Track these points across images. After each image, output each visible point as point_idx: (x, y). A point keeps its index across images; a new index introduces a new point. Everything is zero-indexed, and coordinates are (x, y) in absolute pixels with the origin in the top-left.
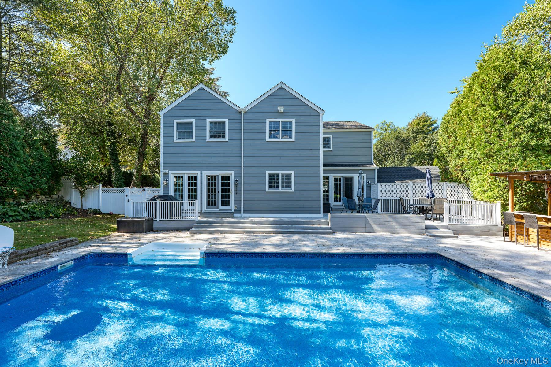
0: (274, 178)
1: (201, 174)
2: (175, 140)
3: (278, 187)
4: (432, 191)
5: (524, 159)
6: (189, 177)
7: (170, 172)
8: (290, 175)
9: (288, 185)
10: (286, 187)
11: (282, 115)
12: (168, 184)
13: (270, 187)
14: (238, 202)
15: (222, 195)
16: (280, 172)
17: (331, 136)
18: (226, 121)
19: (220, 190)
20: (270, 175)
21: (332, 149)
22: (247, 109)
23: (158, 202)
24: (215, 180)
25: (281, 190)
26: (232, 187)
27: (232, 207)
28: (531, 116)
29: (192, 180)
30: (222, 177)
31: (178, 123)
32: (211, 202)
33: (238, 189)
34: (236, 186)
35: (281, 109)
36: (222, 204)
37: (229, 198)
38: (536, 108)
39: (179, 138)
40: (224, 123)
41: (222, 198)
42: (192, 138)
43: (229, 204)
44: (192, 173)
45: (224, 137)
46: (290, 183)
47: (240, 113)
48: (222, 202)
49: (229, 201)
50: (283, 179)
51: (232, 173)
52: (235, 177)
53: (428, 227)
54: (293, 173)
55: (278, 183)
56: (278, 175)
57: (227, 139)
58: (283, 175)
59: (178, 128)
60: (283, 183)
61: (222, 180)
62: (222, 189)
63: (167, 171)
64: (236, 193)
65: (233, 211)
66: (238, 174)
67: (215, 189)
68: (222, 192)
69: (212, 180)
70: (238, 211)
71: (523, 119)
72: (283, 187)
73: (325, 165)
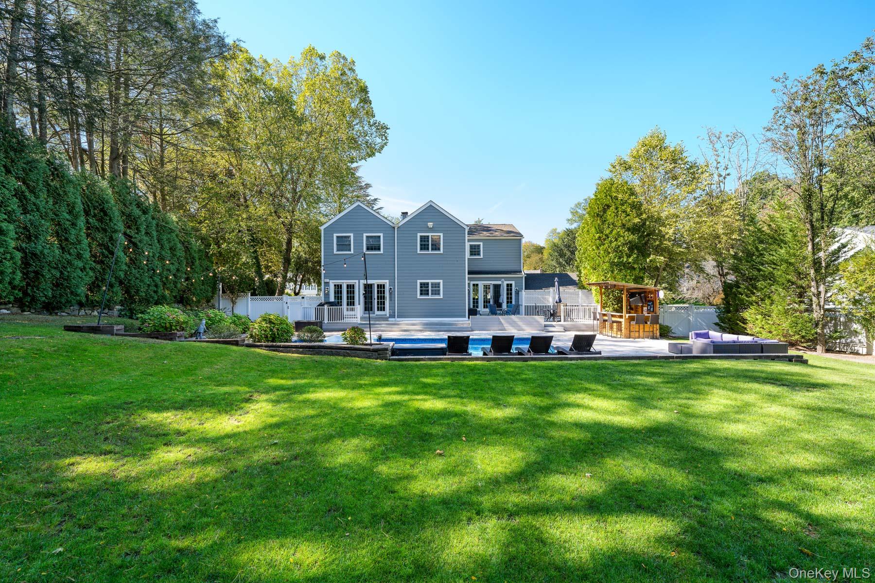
0: (424, 286)
1: (359, 282)
2: (335, 252)
3: (428, 294)
4: (559, 297)
5: (612, 272)
6: (348, 285)
7: (331, 281)
8: (439, 284)
9: (437, 292)
10: (436, 294)
11: (431, 230)
12: (329, 292)
13: (421, 294)
14: (392, 307)
15: (378, 302)
16: (430, 281)
17: (481, 244)
18: (381, 235)
19: (376, 297)
20: (421, 284)
21: (482, 257)
22: (400, 224)
23: (326, 307)
24: (371, 288)
25: (430, 297)
26: (387, 295)
27: (387, 312)
28: (616, 240)
29: (351, 287)
30: (378, 285)
31: (338, 237)
32: (368, 308)
33: (393, 296)
34: (390, 294)
35: (430, 225)
36: (378, 310)
37: (384, 304)
38: (619, 235)
39: (338, 250)
40: (379, 237)
41: (378, 304)
42: (350, 250)
43: (384, 310)
44: (351, 282)
45: (379, 249)
46: (439, 290)
47: (394, 228)
48: (378, 307)
49: (384, 307)
50: (432, 287)
51: (386, 282)
52: (390, 285)
53: (545, 326)
54: (441, 281)
55: (428, 290)
56: (428, 284)
57: (382, 251)
58: (432, 284)
59: (338, 241)
60: (432, 290)
61: (378, 288)
62: (378, 297)
63: (328, 280)
64: (390, 300)
65: (388, 316)
66: (392, 283)
67: (371, 297)
68: (378, 299)
69: (368, 288)
70: (392, 316)
71: (611, 242)
72: (432, 294)
73: (469, 273)
